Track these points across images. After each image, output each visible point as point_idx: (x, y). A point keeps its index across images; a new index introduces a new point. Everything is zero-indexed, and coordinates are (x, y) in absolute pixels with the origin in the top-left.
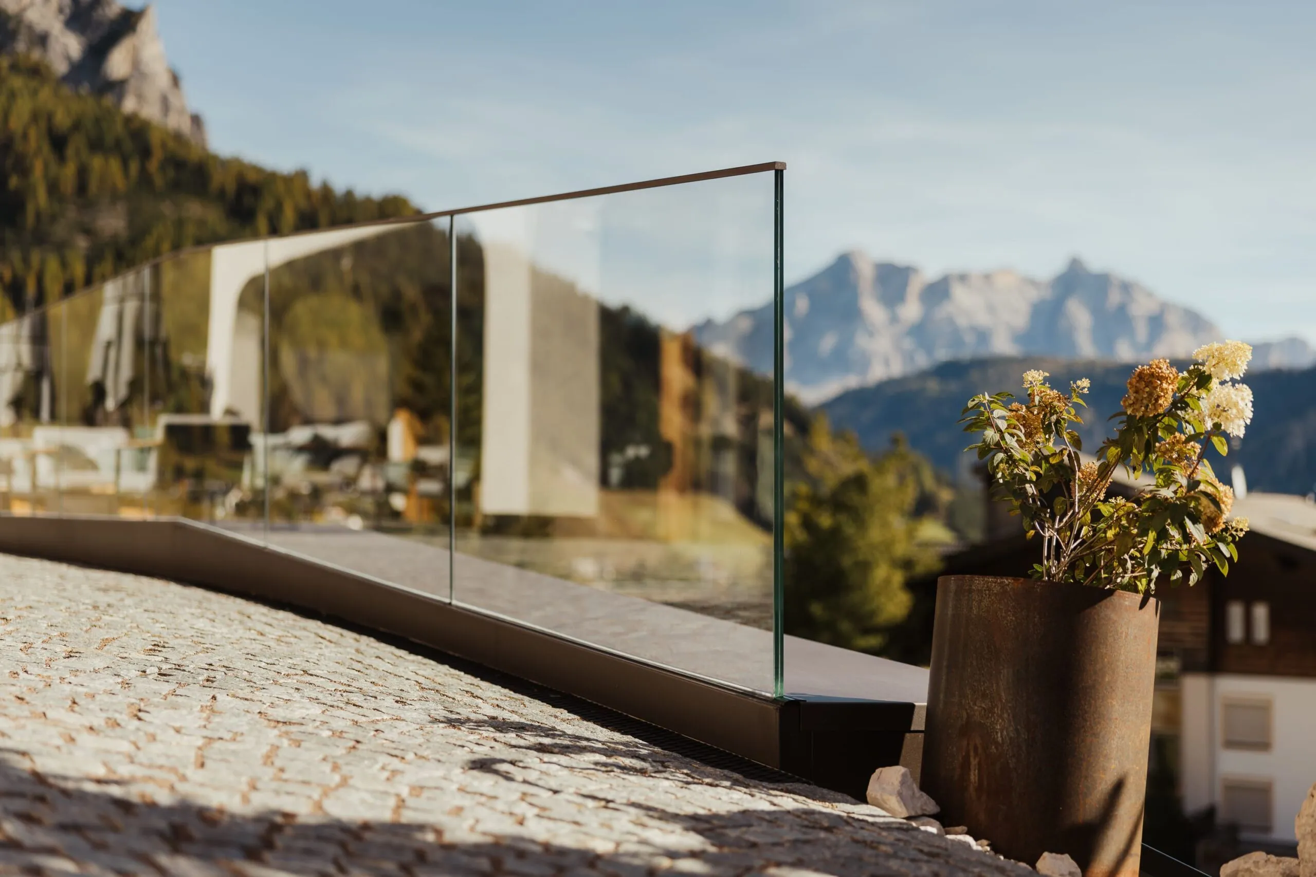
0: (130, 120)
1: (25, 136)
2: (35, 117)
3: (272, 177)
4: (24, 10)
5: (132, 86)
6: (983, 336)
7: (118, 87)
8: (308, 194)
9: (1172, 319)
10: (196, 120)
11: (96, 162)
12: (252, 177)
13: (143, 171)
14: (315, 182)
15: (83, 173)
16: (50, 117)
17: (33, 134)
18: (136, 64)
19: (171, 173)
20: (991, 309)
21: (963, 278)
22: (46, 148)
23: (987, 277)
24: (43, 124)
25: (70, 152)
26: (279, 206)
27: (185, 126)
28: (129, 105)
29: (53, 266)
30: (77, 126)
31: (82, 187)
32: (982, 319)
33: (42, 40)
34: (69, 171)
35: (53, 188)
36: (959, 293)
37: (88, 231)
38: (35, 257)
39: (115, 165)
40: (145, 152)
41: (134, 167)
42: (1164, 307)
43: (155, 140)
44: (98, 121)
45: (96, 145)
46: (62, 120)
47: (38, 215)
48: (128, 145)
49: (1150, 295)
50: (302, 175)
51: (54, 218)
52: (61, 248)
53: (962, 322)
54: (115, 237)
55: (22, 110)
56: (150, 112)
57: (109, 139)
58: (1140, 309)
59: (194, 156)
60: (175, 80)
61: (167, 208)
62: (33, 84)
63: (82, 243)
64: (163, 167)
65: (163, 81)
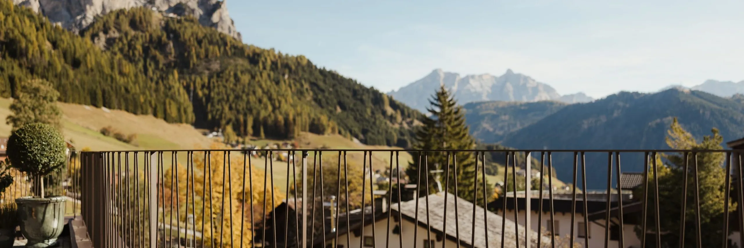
0: (220, 34)
1: (190, 40)
2: (192, 34)
3: (264, 51)
4: (187, 2)
5: (219, 24)
6: (479, 95)
7: (215, 25)
8: (275, 56)
9: (541, 88)
10: (239, 34)
11: (211, 48)
12: (258, 51)
13: (225, 49)
14: (276, 52)
15: (207, 51)
16: (197, 35)
17: (192, 39)
18: (221, 19)
19: (233, 50)
20: (482, 86)
21: (473, 77)
22: (196, 44)
23: (480, 76)
24: (195, 36)
25: (203, 45)
26: (266, 59)
27: (236, 36)
28: (219, 30)
29: (198, 80)
30: (205, 37)
31: (207, 56)
32: (479, 89)
33: (193, 11)
34: (203, 51)
35: (198, 56)
36: (471, 81)
37: (208, 69)
38: (193, 77)
39: (216, 48)
40: (225, 44)
41: (222, 49)
42: (538, 84)
43: (228, 40)
44: (211, 35)
45: (211, 43)
46: (200, 35)
47: (194, 64)
48: (220, 42)
49: (534, 80)
50: (273, 50)
51: (198, 65)
52: (200, 74)
53: (473, 90)
54: (217, 70)
55: (189, 32)
56: (226, 32)
57: (215, 40)
58: (530, 85)
59: (240, 45)
60: (233, 23)
61: (232, 61)
62: (192, 24)
63: (207, 72)
64: (230, 49)
65: (229, 23)
